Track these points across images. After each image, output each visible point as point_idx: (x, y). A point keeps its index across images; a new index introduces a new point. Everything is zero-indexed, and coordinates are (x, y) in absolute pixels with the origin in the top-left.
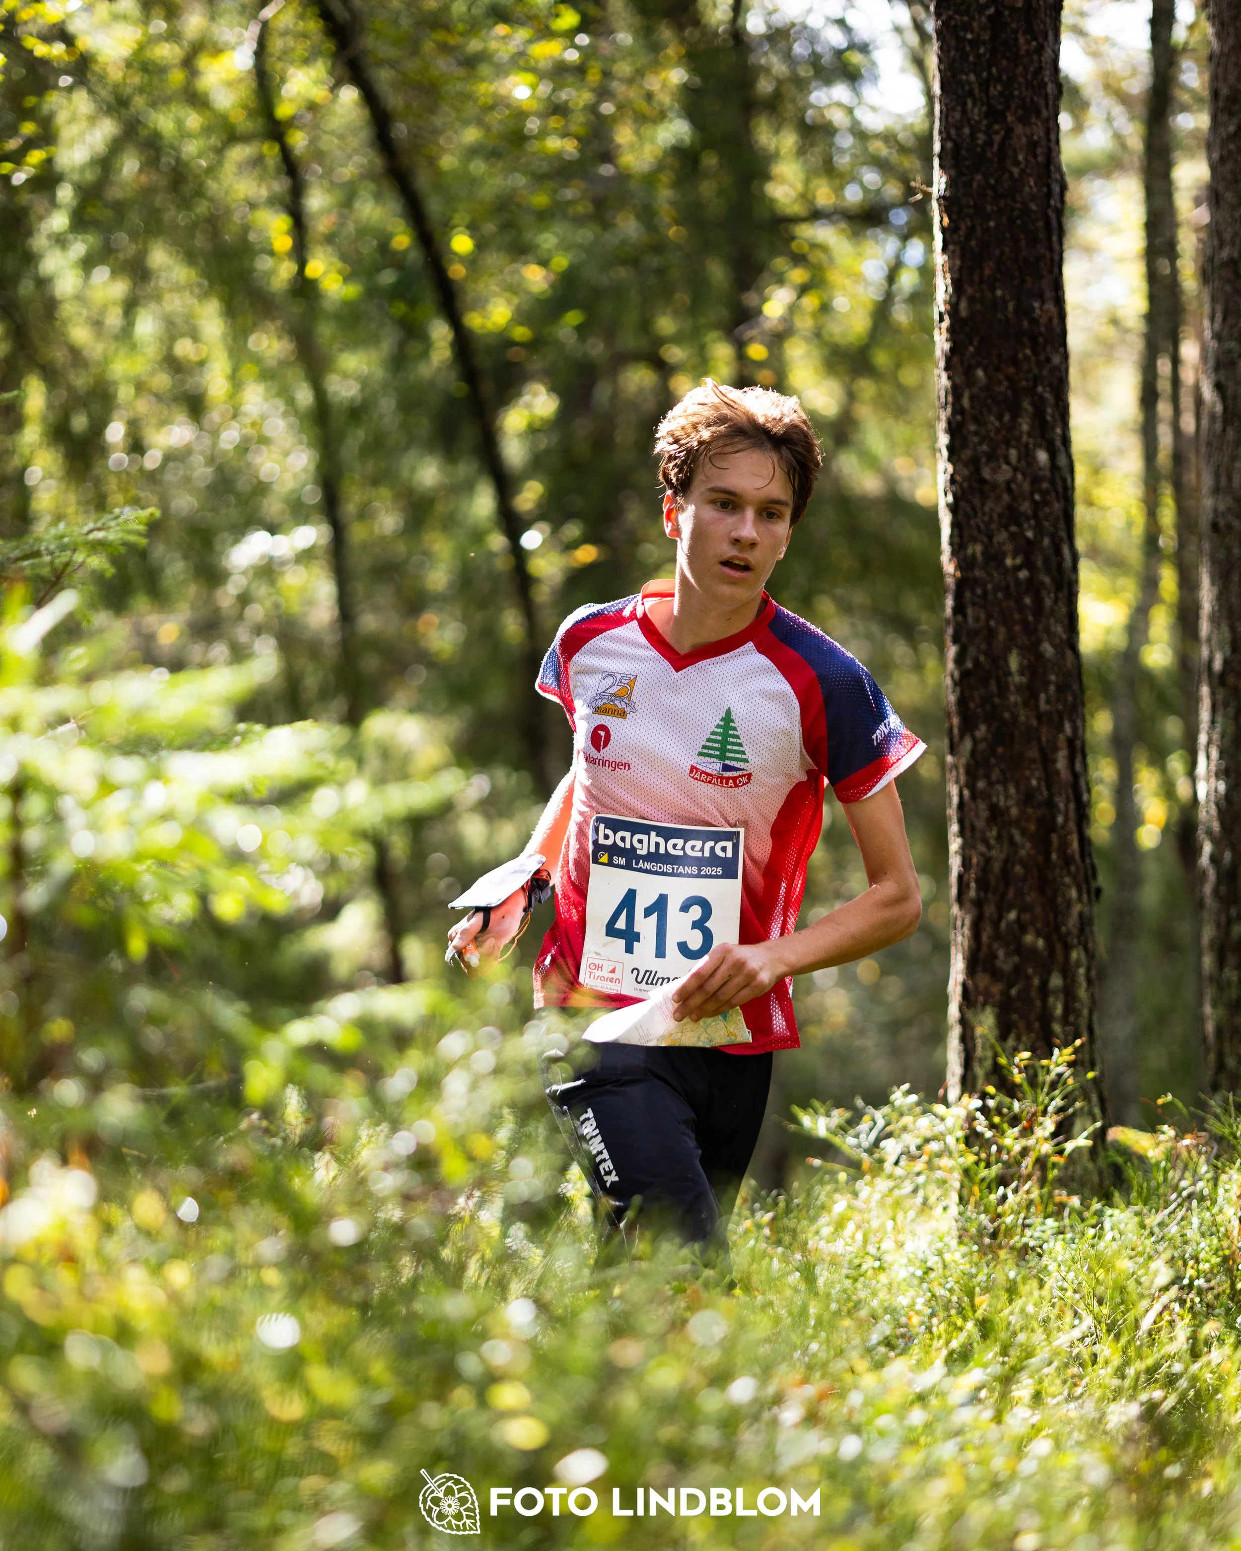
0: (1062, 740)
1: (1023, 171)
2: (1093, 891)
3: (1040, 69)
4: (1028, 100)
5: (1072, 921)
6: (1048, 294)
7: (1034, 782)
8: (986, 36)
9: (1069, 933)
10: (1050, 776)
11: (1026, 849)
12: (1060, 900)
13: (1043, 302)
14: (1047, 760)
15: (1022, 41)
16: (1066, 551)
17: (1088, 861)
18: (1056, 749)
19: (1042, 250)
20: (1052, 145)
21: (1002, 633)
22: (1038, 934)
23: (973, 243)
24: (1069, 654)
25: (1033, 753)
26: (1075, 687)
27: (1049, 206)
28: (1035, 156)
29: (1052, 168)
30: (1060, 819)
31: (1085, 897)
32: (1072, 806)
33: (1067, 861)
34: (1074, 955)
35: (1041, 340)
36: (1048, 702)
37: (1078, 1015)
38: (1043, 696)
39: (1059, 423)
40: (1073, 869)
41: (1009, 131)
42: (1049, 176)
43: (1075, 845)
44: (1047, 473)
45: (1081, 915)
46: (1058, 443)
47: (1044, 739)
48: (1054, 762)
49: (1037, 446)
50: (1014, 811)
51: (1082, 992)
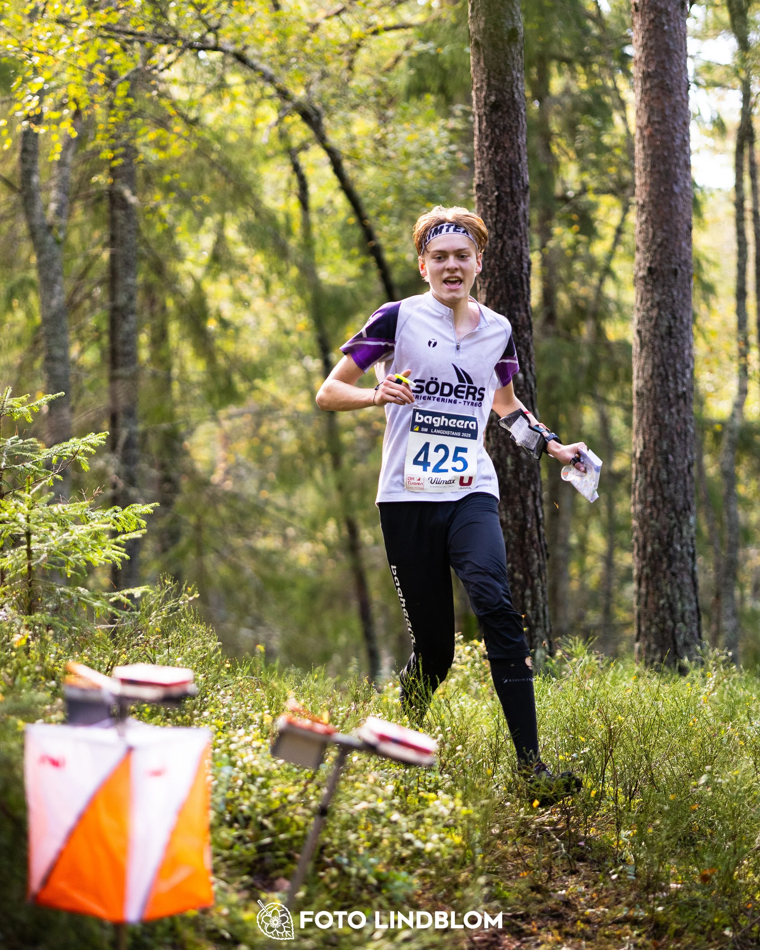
0: (530, 493)
1: (511, 260)
3: (517, 217)
5: (535, 568)
6: (522, 309)
8: (495, 204)
10: (525, 508)
11: (515, 537)
14: (523, 501)
15: (509, 205)
18: (527, 496)
21: (504, 449)
22: (520, 573)
23: (492, 288)
25: (517, 498)
26: (536, 470)
30: (529, 525)
33: (533, 542)
34: (536, 581)
41: (504, 243)
42: (521, 260)
43: (536, 536)
46: (527, 370)
50: (510, 522)
51: (540, 597)
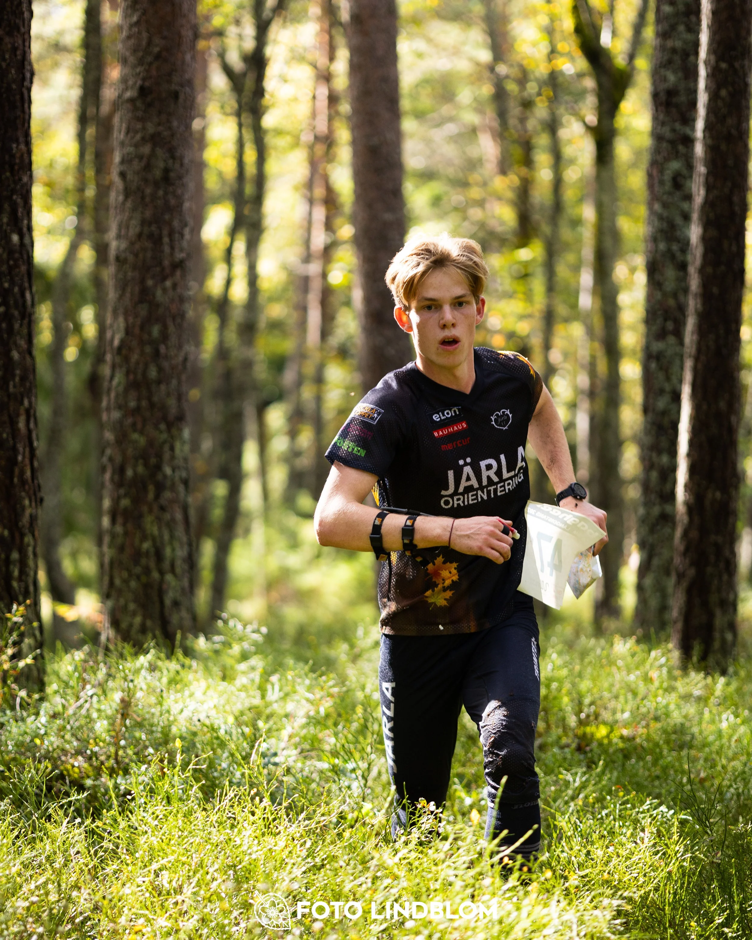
2: (38, 500)
4: (12, 22)
7: (5, 435)
9: (23, 526)
12: (18, 506)
13: (18, 144)
16: (28, 296)
17: (36, 482)
19: (19, 113)
20: (26, 49)
24: (28, 359)
27: (23, 86)
28: (16, 56)
29: (26, 63)
31: (33, 504)
32: (27, 450)
35: (16, 167)
36: (15, 386)
37: (27, 575)
38: (11, 383)
39: (26, 218)
40: (27, 487)
44: (17, 248)
45: (31, 516)
47: (11, 409)
48: (17, 423)
49: (12, 231)
